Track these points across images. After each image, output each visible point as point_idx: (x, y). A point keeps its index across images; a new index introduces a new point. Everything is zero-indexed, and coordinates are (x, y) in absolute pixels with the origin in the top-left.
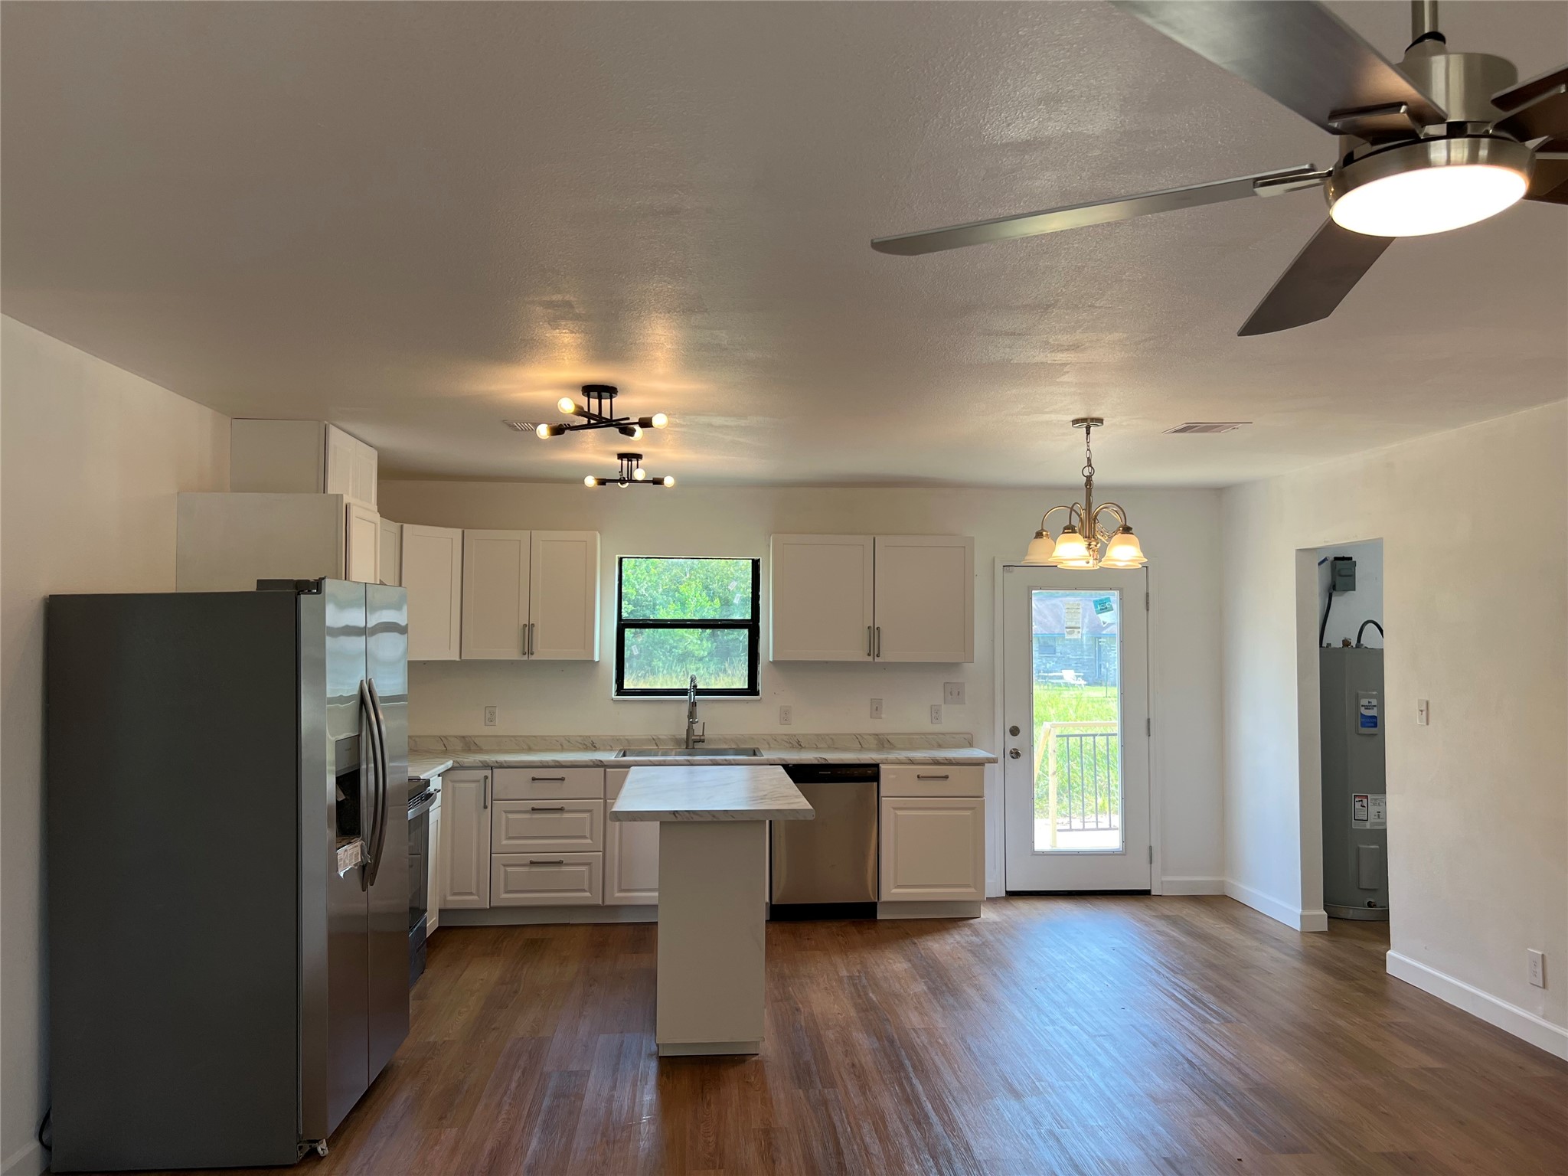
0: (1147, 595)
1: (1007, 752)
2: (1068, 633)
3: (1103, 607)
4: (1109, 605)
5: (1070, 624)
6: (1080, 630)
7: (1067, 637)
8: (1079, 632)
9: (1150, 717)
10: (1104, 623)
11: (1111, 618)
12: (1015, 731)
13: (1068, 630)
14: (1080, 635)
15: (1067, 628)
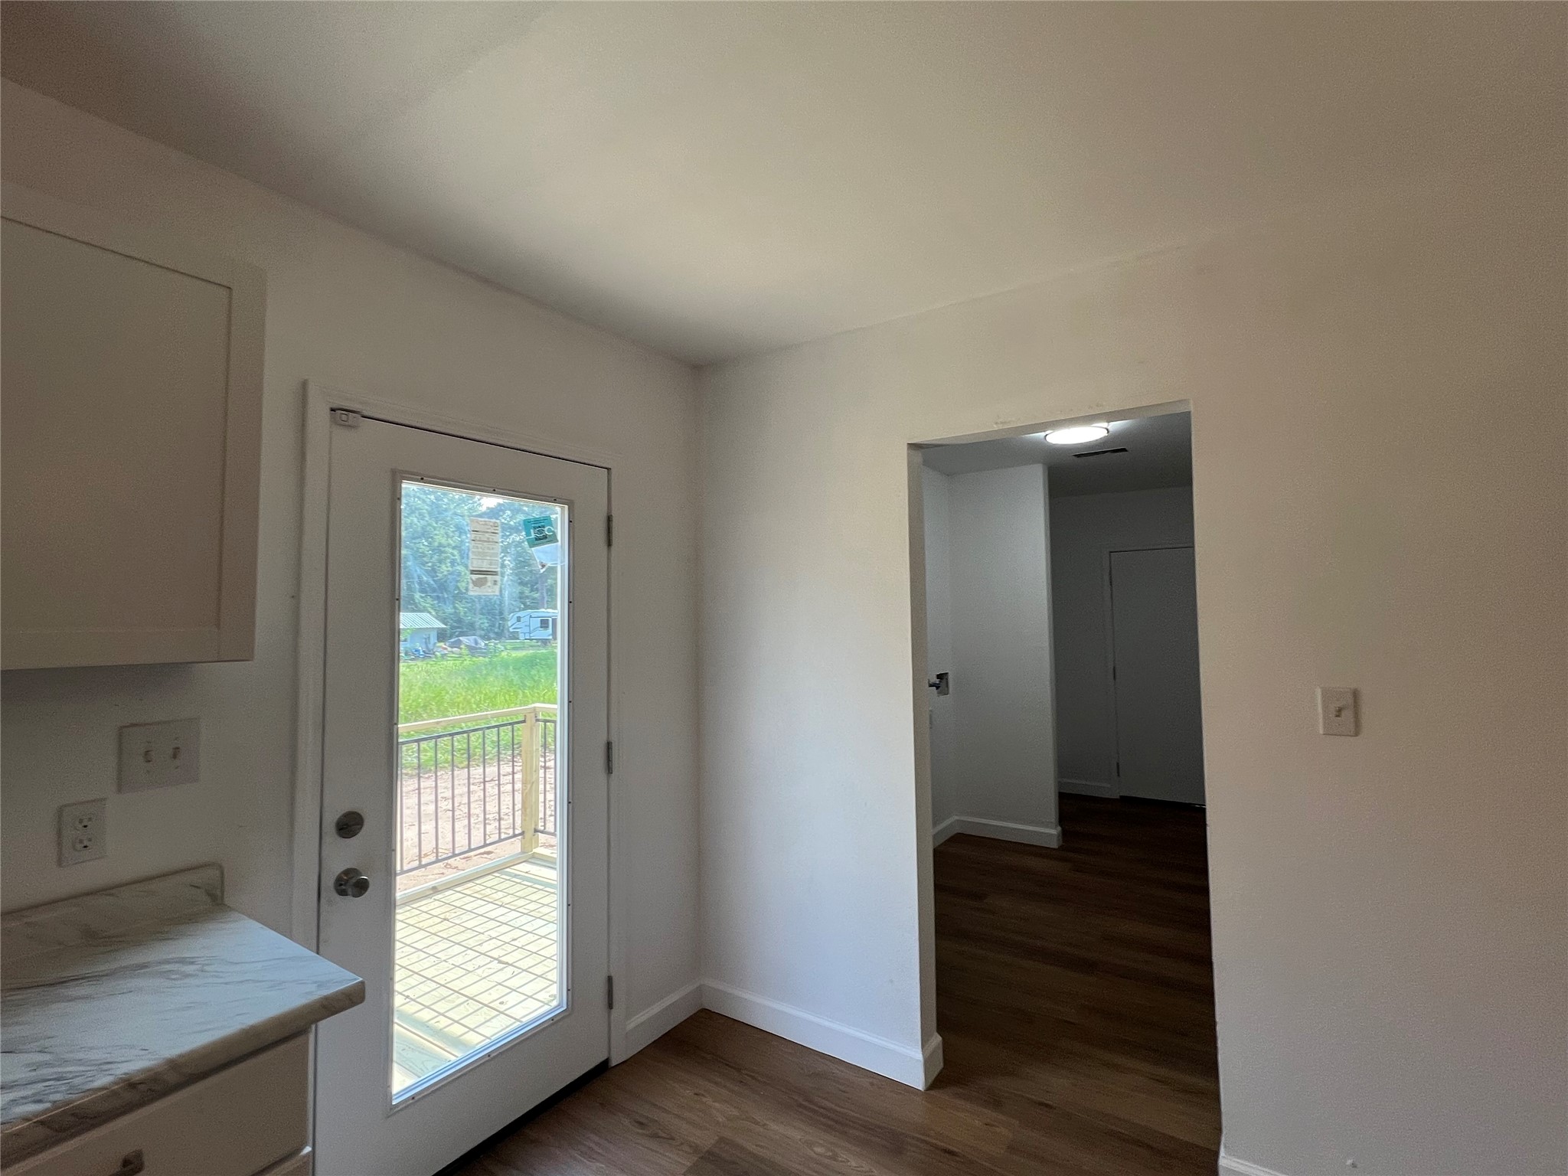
0: (609, 519)
1: (329, 882)
2: (476, 583)
3: (540, 534)
4: (549, 531)
5: (475, 565)
6: (498, 578)
7: (474, 592)
8: (495, 582)
9: (614, 739)
10: (543, 566)
11: (554, 557)
12: (349, 825)
13: (474, 577)
14: (497, 588)
15: (473, 572)
